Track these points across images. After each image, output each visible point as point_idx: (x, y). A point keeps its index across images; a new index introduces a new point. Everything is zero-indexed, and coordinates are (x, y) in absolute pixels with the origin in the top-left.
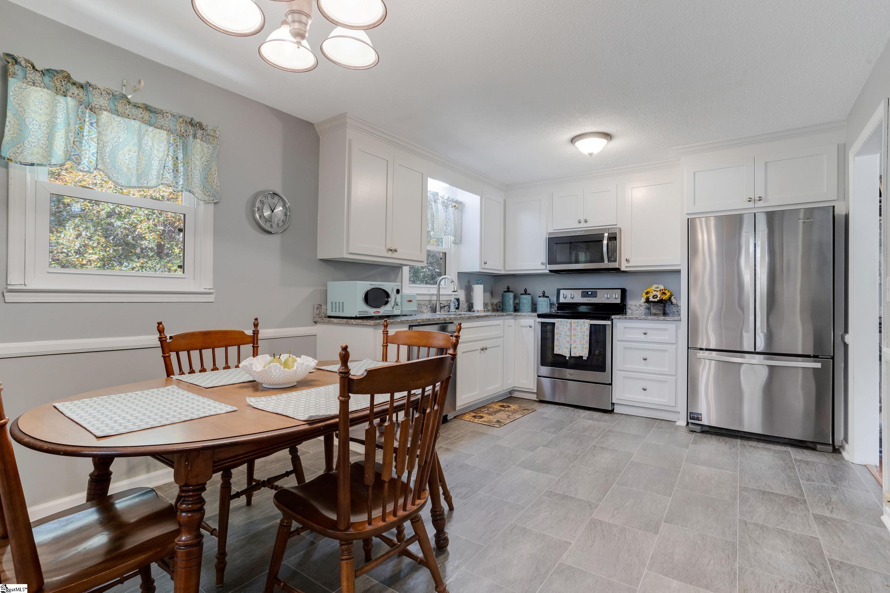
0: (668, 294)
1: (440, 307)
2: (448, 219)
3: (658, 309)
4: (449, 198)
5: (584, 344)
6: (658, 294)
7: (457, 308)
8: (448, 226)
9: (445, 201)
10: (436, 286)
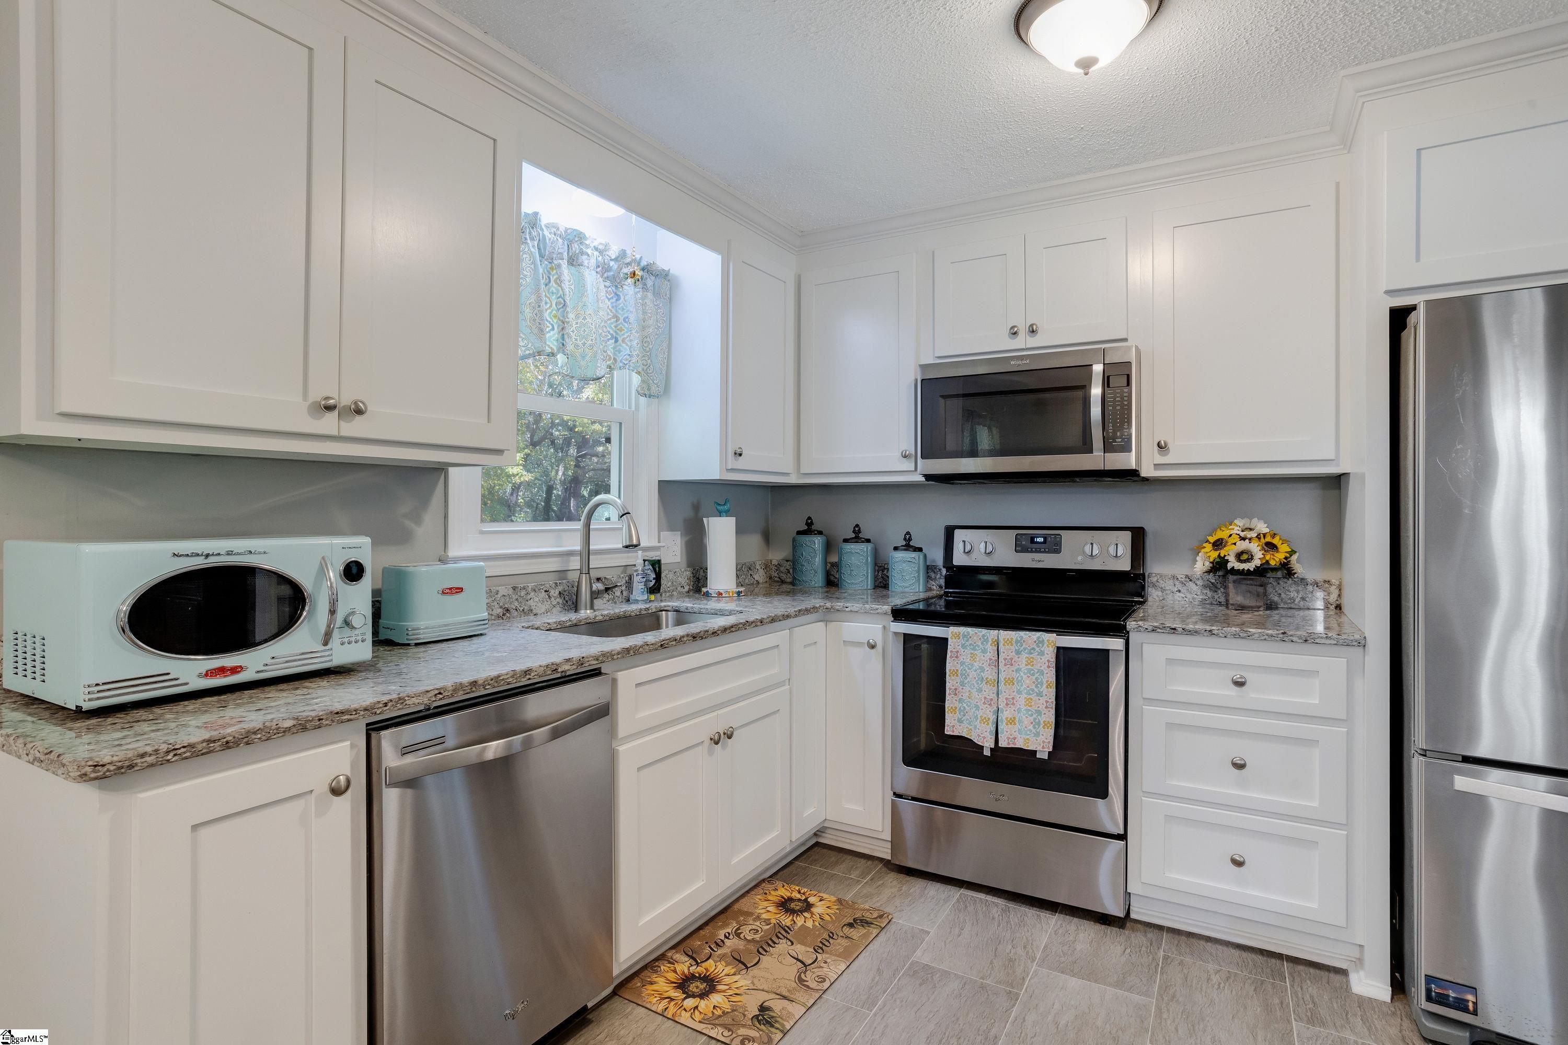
0: (1284, 548)
1: (592, 593)
2: (621, 319)
3: (1250, 592)
4: (623, 254)
5: (1039, 712)
6: (1255, 548)
7: (655, 589)
8: (623, 341)
9: (612, 263)
10: (578, 525)
